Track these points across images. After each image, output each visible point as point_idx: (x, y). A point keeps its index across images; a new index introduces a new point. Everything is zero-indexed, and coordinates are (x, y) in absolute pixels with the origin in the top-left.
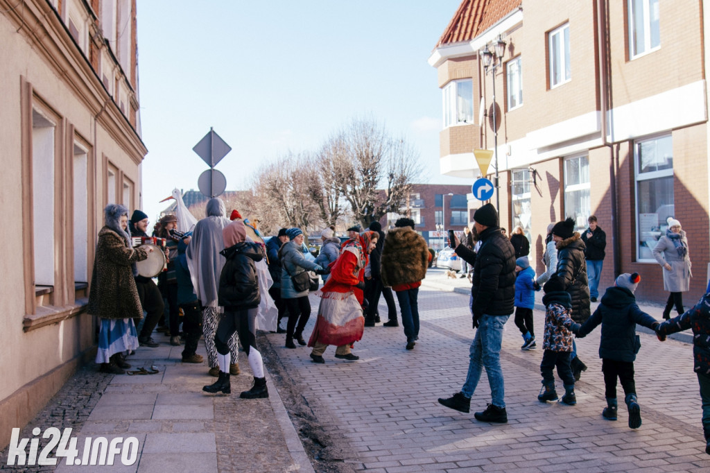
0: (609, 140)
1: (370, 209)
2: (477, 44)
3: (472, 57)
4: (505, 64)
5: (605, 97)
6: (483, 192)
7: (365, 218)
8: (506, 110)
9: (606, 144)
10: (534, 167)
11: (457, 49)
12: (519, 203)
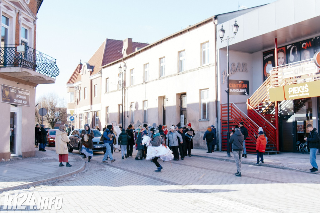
0: (92, 111)
1: (53, 119)
2: (75, 85)
3: (74, 87)
4: (80, 91)
5: (91, 103)
6: (72, 119)
7: (51, 122)
8: (79, 101)
9: (91, 111)
10: (83, 114)
11: (71, 85)
12: (81, 121)
